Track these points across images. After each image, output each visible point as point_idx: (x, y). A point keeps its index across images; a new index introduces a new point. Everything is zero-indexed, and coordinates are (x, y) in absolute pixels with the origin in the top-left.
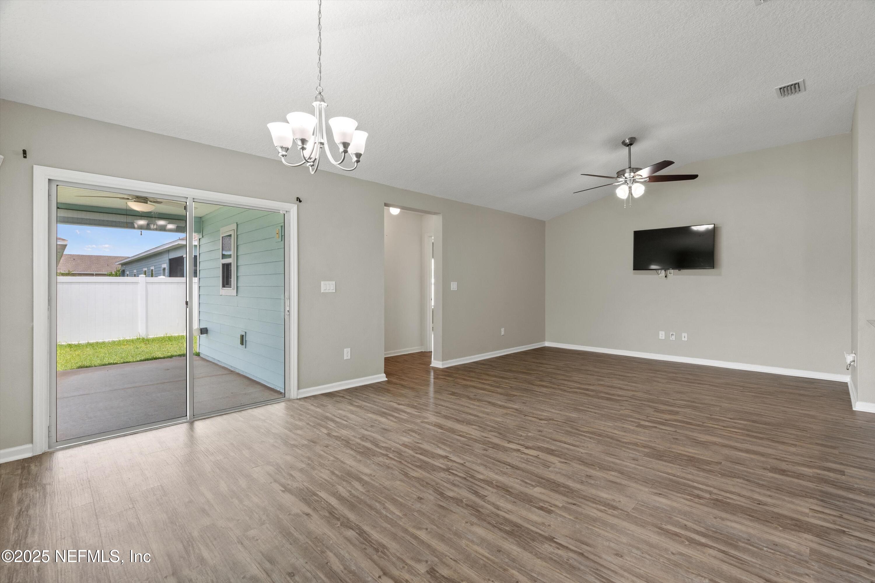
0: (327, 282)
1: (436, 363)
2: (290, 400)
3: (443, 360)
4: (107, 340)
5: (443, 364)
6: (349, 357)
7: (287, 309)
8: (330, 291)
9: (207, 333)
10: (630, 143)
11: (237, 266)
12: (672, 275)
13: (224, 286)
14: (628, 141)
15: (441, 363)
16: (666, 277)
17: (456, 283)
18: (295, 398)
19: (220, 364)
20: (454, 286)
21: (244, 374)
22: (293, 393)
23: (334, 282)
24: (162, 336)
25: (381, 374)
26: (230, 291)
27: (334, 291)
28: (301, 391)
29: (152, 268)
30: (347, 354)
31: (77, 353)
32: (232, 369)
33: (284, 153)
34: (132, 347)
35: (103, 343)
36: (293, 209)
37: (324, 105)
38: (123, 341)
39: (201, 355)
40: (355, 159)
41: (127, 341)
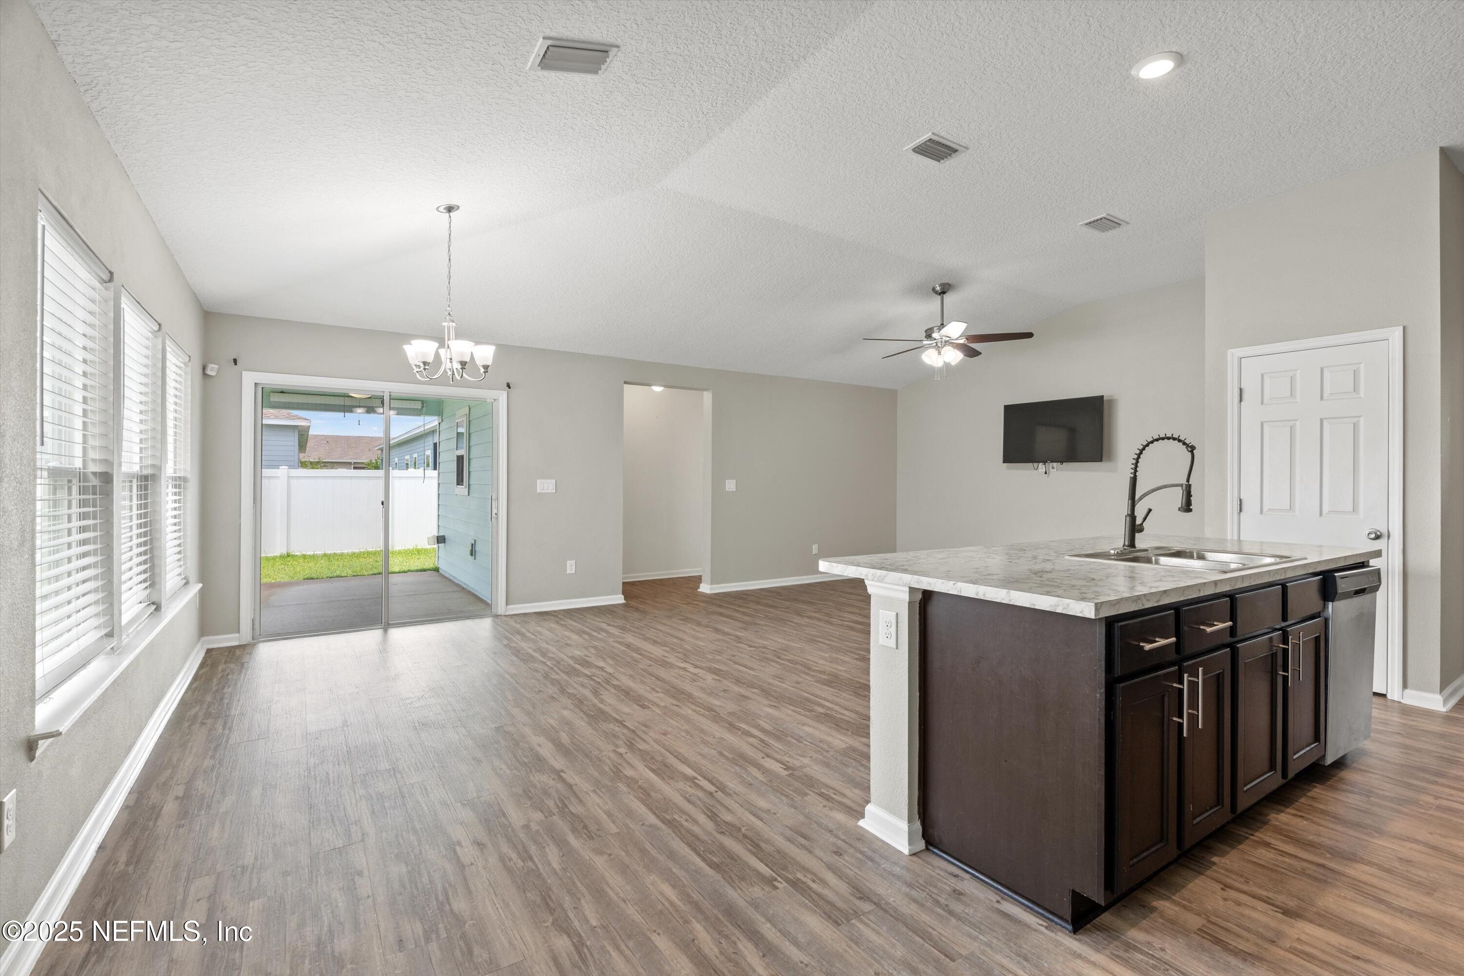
0: (544, 481)
1: (705, 588)
2: (497, 616)
3: (712, 583)
4: (345, 551)
5: (711, 589)
6: (573, 571)
7: (494, 511)
8: (548, 491)
9: (444, 542)
10: (943, 291)
11: (469, 459)
12: (1055, 470)
13: (458, 484)
14: (938, 288)
15: (709, 586)
16: (1046, 473)
17: (735, 481)
18: (503, 613)
19: (455, 581)
20: (730, 485)
21: (477, 593)
22: (501, 607)
23: (554, 481)
24: (411, 548)
25: (617, 594)
26: (462, 490)
27: (554, 491)
28: (510, 607)
29: (415, 455)
30: (571, 567)
31: (310, 564)
32: (465, 587)
33: (418, 370)
34: (371, 560)
35: (342, 555)
36: (502, 396)
37: (454, 324)
38: (364, 553)
39: (441, 571)
40: (482, 370)
41: (369, 553)
